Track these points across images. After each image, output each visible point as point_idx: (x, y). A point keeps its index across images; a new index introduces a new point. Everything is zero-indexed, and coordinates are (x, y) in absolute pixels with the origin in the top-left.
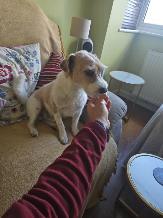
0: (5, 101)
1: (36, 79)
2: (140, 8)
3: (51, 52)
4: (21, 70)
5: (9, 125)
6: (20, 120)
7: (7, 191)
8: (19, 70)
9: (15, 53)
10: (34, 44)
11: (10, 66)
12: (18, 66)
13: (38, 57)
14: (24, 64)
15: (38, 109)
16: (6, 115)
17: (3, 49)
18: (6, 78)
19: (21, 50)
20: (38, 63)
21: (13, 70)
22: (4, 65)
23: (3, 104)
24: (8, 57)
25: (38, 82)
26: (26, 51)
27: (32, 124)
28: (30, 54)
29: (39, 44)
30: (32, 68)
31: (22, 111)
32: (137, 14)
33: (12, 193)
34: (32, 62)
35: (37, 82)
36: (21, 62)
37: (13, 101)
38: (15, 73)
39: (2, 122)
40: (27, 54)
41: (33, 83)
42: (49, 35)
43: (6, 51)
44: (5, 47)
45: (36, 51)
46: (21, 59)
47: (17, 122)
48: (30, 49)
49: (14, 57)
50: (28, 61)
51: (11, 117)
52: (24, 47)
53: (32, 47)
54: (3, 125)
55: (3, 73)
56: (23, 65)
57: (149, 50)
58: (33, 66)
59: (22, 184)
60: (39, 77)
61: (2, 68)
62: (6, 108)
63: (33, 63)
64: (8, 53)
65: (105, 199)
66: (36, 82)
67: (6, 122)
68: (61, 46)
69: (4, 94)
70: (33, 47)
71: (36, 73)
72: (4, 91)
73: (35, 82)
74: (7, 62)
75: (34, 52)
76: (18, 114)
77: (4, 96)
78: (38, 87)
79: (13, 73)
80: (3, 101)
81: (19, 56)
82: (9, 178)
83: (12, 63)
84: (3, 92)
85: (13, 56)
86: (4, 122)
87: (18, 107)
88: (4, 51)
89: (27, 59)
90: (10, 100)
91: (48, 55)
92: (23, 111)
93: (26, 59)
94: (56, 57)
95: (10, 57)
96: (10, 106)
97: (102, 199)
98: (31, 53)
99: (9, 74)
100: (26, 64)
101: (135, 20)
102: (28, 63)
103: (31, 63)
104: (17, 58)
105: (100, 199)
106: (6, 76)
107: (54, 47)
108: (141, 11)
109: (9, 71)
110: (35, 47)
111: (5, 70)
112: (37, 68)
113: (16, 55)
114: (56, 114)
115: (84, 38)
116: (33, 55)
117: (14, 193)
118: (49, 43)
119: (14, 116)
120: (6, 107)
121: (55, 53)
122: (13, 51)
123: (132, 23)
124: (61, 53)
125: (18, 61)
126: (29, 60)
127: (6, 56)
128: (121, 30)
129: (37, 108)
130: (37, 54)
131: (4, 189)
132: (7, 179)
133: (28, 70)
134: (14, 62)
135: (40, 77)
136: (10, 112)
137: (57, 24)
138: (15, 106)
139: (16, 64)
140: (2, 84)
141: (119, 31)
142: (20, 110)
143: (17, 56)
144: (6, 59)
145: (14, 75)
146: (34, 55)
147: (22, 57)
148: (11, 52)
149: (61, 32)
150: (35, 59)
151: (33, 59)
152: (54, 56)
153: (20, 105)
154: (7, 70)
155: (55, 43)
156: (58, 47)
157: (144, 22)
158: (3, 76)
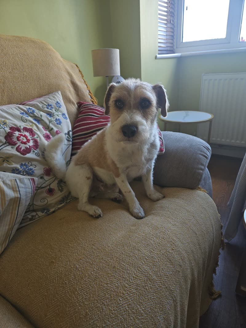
0: (36, 179)
1: (68, 141)
2: (173, 25)
3: (77, 101)
4: (46, 132)
5: (49, 215)
6: (63, 204)
7: (89, 303)
8: (42, 132)
9: (31, 109)
10: (54, 93)
11: (30, 127)
12: (41, 127)
13: (64, 109)
14: (47, 122)
15: (88, 178)
16: (41, 202)
17: (14, 107)
18: (29, 146)
19: (39, 104)
20: (66, 118)
21: (35, 132)
22: (22, 128)
23: (35, 184)
24: (24, 116)
25: (73, 144)
26: (45, 105)
27: (85, 203)
28: (52, 108)
29: (60, 93)
30: (60, 126)
31: (61, 191)
32: (171, 34)
33: (99, 303)
34: (58, 118)
35: (71, 146)
36: (42, 120)
37: (46, 178)
38: (39, 136)
39: (37, 213)
40: (48, 108)
41: (66, 147)
42: (69, 78)
43: (19, 109)
44: (15, 104)
45: (59, 102)
46: (41, 116)
47: (59, 209)
48: (50, 100)
49: (32, 115)
50: (52, 118)
51: (48, 203)
52: (41, 99)
53: (52, 97)
54: (39, 217)
55: (23, 139)
56: (46, 124)
57: (203, 74)
58: (60, 123)
59: (109, 285)
60: (71, 137)
61: (21, 132)
62: (39, 191)
63: (59, 120)
64: (22, 112)
65: (220, 296)
66: (71, 144)
67: (43, 213)
68: (88, 91)
69: (31, 169)
70: (54, 97)
71: (67, 132)
72: (30, 165)
73: (68, 146)
74: (25, 123)
75: (56, 104)
76: (58, 196)
77: (32, 173)
78: (74, 152)
79: (37, 137)
80: (33, 180)
81: (38, 113)
82: (85, 284)
83: (31, 124)
84: (30, 168)
85: (30, 114)
86: (40, 212)
87: (54, 186)
88: (16, 110)
89: (50, 114)
90: (42, 178)
91: (74, 107)
92: (63, 191)
93: (48, 116)
94: (86, 106)
95: (27, 116)
96: (43, 186)
97: (215, 296)
98: (53, 106)
99: (32, 139)
100: (50, 122)
101: (171, 41)
102: (53, 120)
103: (56, 119)
104: (36, 117)
105: (213, 297)
106: (29, 143)
107: (80, 93)
108: (176, 28)
109: (30, 135)
110: (56, 97)
111: (25, 135)
112: (66, 126)
113: (33, 111)
114: (119, 177)
115: (115, 75)
116: (56, 108)
117: (103, 303)
118: (72, 89)
119: (52, 200)
120: (39, 189)
121: (82, 102)
122: (28, 107)
123: (169, 47)
124: (91, 100)
125: (39, 120)
126: (53, 116)
127: (22, 115)
128: (158, 56)
129: (86, 177)
130: (61, 106)
131: (83, 303)
132: (81, 287)
133: (55, 129)
134: (34, 121)
135: (73, 137)
136: (45, 195)
137: (74, 64)
138: (50, 185)
139: (37, 124)
140: (25, 155)
141: (156, 58)
142: (59, 190)
143: (35, 113)
144: (22, 120)
145: (38, 139)
146: (58, 108)
147: (42, 113)
148: (26, 109)
149: (82, 73)
150: (60, 113)
151: (57, 113)
152: (83, 105)
153: (56, 182)
154: (27, 134)
155: (80, 88)
156: (85, 93)
157: (183, 41)
158: (25, 143)
